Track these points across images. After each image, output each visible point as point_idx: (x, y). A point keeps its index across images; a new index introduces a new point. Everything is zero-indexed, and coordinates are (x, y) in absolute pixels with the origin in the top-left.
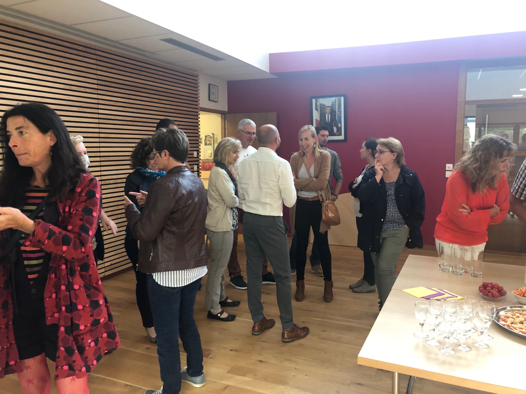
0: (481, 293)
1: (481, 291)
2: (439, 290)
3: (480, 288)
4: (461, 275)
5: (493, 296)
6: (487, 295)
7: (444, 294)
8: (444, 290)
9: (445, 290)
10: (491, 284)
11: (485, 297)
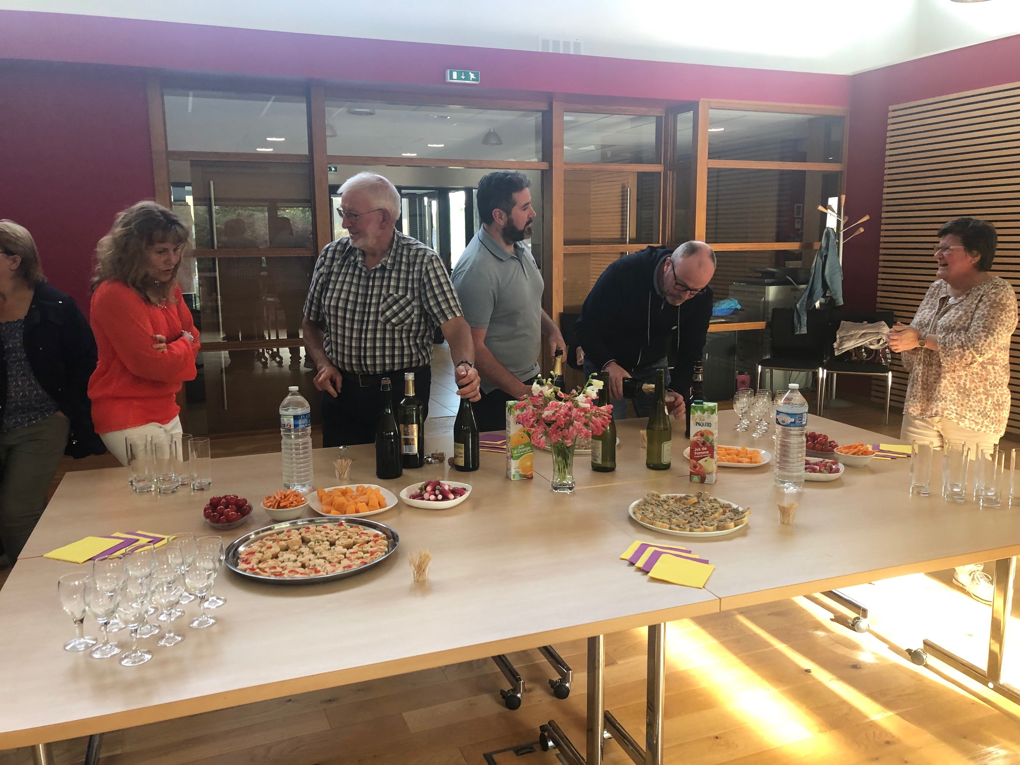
0: (208, 520)
1: (207, 516)
2: (128, 533)
3: (205, 510)
4: (173, 492)
5: (229, 520)
6: (218, 521)
7: (137, 540)
8: (137, 532)
9: (139, 532)
10: (225, 497)
11: (215, 525)
